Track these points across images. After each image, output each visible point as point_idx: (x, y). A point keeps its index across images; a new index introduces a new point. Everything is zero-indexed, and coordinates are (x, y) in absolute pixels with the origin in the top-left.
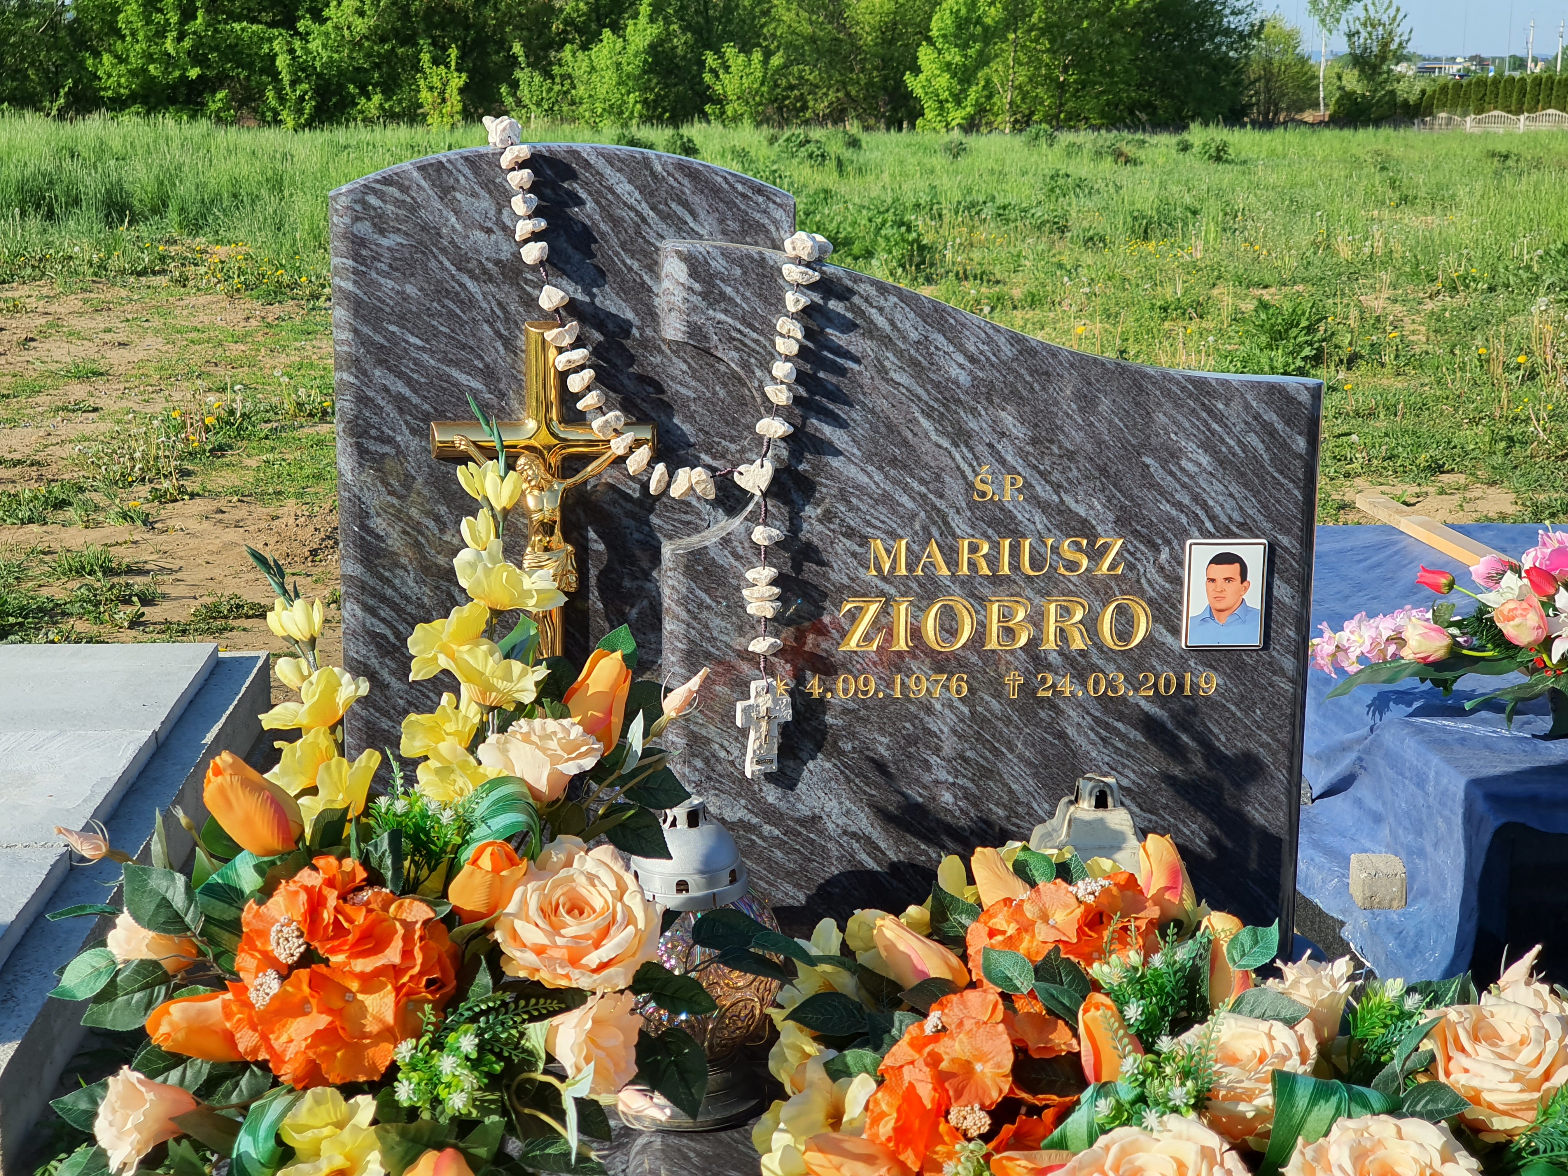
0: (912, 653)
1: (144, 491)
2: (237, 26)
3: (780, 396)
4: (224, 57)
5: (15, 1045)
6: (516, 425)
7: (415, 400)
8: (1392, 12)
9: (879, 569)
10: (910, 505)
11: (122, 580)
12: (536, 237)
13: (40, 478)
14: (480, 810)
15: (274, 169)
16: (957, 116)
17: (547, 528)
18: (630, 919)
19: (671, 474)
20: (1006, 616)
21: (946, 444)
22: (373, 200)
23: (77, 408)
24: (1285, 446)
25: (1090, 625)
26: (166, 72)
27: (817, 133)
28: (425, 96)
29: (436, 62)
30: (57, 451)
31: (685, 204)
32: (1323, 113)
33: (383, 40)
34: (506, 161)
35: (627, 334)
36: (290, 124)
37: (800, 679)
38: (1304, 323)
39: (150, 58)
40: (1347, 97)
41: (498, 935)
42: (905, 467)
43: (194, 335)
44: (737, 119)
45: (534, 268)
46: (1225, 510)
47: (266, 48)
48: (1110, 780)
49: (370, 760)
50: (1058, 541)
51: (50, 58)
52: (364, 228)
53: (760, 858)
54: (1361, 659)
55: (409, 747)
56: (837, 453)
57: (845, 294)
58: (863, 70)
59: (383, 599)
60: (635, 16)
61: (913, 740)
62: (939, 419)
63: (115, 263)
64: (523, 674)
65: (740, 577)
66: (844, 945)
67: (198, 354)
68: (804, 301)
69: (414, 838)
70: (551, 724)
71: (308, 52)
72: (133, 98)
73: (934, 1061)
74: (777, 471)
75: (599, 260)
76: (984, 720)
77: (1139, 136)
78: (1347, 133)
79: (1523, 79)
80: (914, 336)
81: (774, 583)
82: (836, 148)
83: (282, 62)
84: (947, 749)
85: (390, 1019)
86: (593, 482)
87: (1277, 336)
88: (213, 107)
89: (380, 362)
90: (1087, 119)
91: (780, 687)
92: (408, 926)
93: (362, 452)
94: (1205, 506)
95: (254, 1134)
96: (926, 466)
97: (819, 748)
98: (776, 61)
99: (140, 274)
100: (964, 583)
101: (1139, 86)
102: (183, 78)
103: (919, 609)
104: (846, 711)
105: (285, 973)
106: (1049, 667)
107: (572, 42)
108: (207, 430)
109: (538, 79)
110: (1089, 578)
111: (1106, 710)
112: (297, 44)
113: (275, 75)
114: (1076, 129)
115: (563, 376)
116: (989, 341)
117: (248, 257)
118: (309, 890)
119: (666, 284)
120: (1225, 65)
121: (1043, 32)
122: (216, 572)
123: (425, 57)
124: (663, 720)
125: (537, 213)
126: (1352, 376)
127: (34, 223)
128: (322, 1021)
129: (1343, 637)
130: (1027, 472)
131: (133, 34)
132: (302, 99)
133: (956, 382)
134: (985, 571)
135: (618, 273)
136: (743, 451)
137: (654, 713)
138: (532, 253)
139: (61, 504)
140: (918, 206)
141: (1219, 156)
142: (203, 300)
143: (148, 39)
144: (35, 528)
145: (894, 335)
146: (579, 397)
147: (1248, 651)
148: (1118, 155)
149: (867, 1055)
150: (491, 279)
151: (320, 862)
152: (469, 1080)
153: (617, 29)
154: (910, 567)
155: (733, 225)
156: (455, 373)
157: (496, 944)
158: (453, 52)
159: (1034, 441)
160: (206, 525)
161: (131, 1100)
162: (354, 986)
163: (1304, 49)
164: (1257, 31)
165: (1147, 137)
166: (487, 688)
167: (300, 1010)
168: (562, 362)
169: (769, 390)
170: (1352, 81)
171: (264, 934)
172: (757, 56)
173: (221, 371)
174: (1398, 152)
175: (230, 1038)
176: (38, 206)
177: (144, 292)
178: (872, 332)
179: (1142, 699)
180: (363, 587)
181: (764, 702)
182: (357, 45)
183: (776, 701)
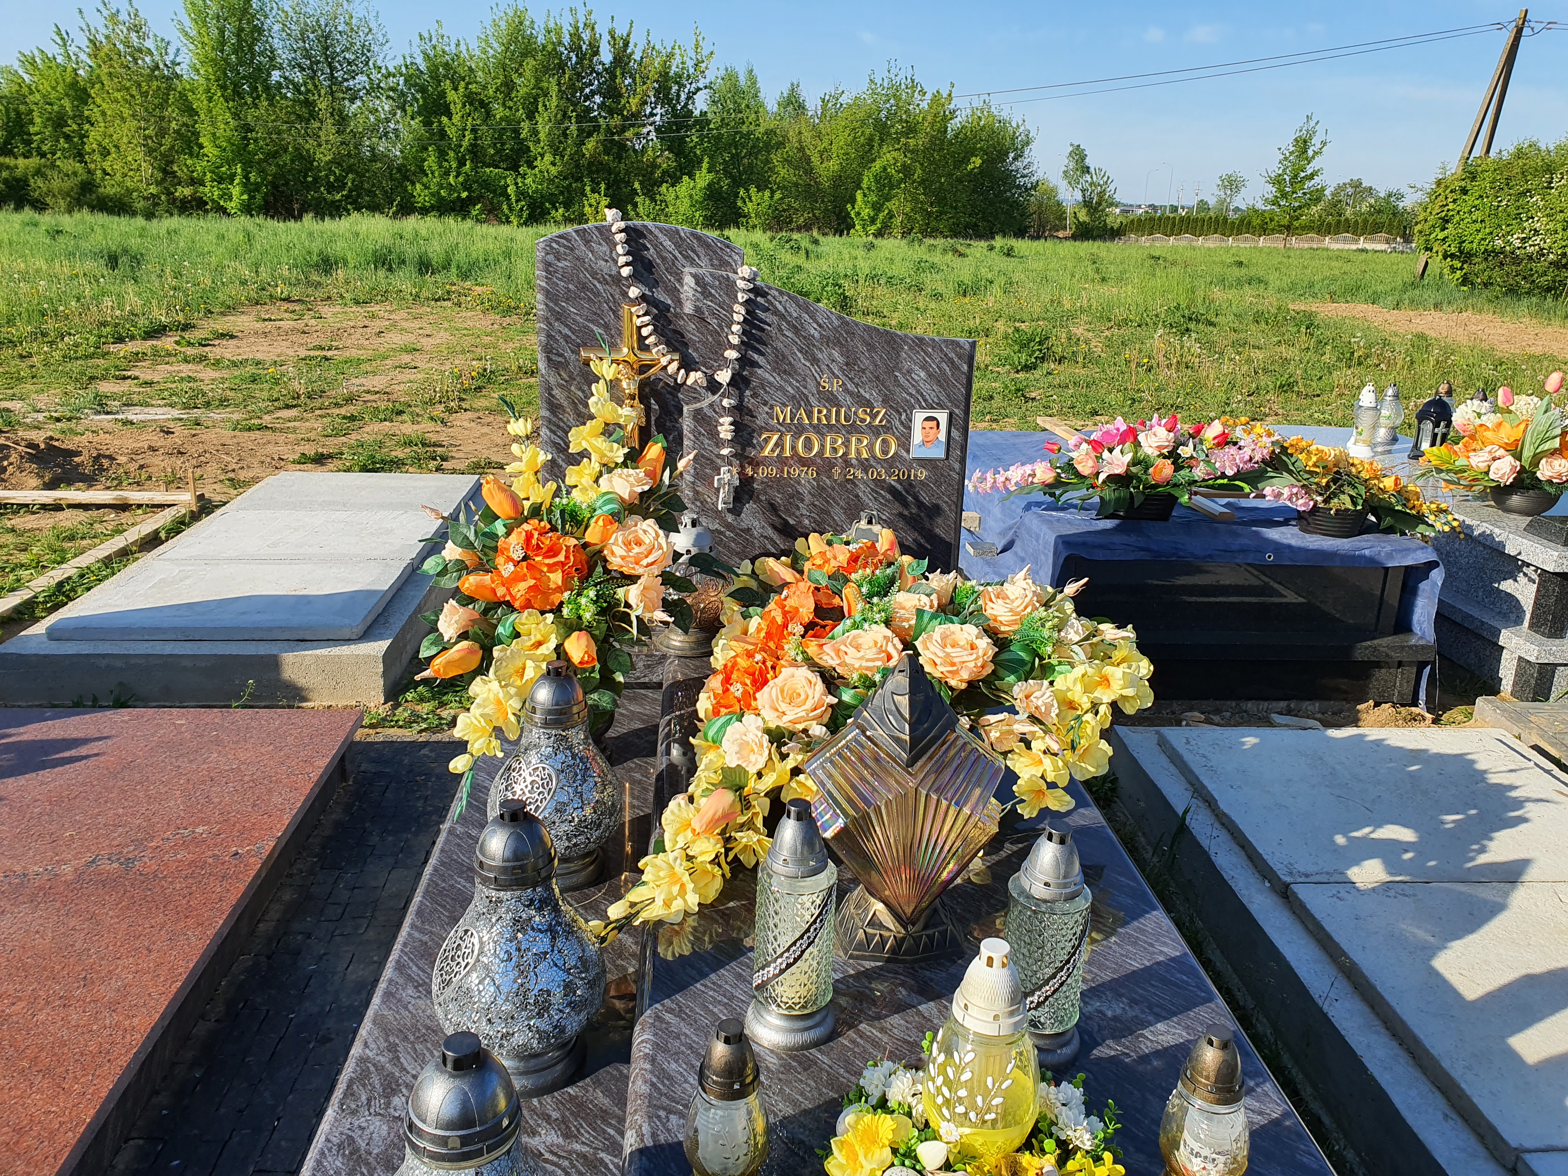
0: (792, 457)
1: (441, 407)
2: (488, 170)
3: (735, 340)
4: (480, 185)
5: (390, 641)
6: (619, 350)
7: (573, 337)
8: (1105, 179)
9: (778, 420)
10: (792, 391)
11: (431, 449)
12: (627, 264)
13: (389, 400)
14: (598, 504)
15: (507, 247)
16: (872, 229)
17: (632, 397)
18: (660, 547)
19: (687, 375)
20: (834, 441)
21: (808, 364)
22: (554, 245)
23: (406, 367)
24: (958, 368)
25: (871, 447)
26: (450, 195)
27: (796, 236)
28: (587, 209)
29: (593, 191)
30: (397, 387)
31: (694, 252)
32: (1068, 233)
33: (565, 178)
34: (614, 229)
35: (669, 311)
36: (515, 223)
37: (742, 467)
38: (1037, 340)
39: (441, 187)
40: (1080, 225)
41: (605, 552)
42: (790, 374)
43: (465, 332)
44: (754, 227)
45: (626, 279)
46: (931, 397)
47: (502, 183)
48: (875, 513)
49: (552, 486)
50: (857, 410)
51: (387, 184)
52: (551, 258)
53: (725, 546)
54: (1017, 483)
55: (569, 481)
56: (760, 367)
57: (764, 295)
58: (823, 202)
59: (559, 427)
60: (700, 168)
61: (792, 496)
62: (805, 353)
63: (425, 294)
64: (618, 449)
65: (717, 421)
66: (753, 570)
67: (467, 342)
68: (746, 297)
69: (571, 515)
70: (631, 471)
71: (525, 185)
72: (433, 208)
73: (783, 607)
74: (733, 374)
75: (656, 276)
76: (823, 488)
77: (968, 242)
78: (1078, 243)
79: (1174, 218)
80: (795, 315)
81: (731, 424)
82: (805, 243)
83: (511, 190)
84: (807, 501)
85: (560, 583)
86: (653, 378)
87: (1024, 346)
88: (474, 213)
89: (557, 319)
90: (941, 232)
91: (735, 471)
92: (568, 547)
93: (549, 360)
94: (922, 395)
95: (504, 627)
96: (800, 374)
97: (751, 498)
98: (778, 195)
99: (436, 300)
100: (815, 427)
101: (970, 215)
102: (459, 197)
103: (796, 437)
104: (762, 483)
105: (517, 564)
106: (852, 465)
107: (667, 182)
108: (473, 378)
109: (647, 202)
110: (870, 426)
111: (876, 486)
112: (519, 180)
113: (508, 197)
114: (935, 238)
115: (639, 328)
116: (828, 318)
117: (493, 293)
118: (526, 532)
119: (685, 287)
120: (1016, 205)
121: (920, 184)
122: (478, 447)
123: (588, 188)
124: (678, 472)
125: (628, 253)
126: (1061, 368)
127: (381, 273)
128: (532, 582)
129: (1009, 474)
130: (843, 378)
131: (432, 173)
132: (521, 209)
133: (813, 336)
134: (825, 422)
135: (664, 282)
136: (719, 366)
137: (674, 468)
138: (626, 271)
139: (400, 413)
140: (846, 276)
141: (1009, 253)
142: (469, 314)
143: (441, 176)
144: (387, 423)
145: (786, 314)
146: (646, 338)
147: (939, 460)
148: (955, 251)
149: (759, 610)
150: (607, 283)
151: (531, 522)
152: (593, 608)
153: (691, 176)
154: (792, 420)
155: (716, 262)
156: (591, 325)
157: (605, 557)
158: (603, 186)
159: (847, 364)
160: (473, 424)
161: (454, 611)
162: (545, 569)
163: (1060, 197)
164: (1035, 187)
165: (972, 242)
166: (603, 455)
167: (523, 579)
168: (638, 322)
169: (730, 337)
170: (1083, 216)
171: (508, 549)
172: (767, 193)
173: (479, 350)
174: (1103, 254)
175: (494, 591)
176: (384, 264)
177: (439, 309)
178: (776, 312)
179: (892, 480)
180: (550, 421)
181: (727, 477)
182: (551, 181)
183: (732, 476)
